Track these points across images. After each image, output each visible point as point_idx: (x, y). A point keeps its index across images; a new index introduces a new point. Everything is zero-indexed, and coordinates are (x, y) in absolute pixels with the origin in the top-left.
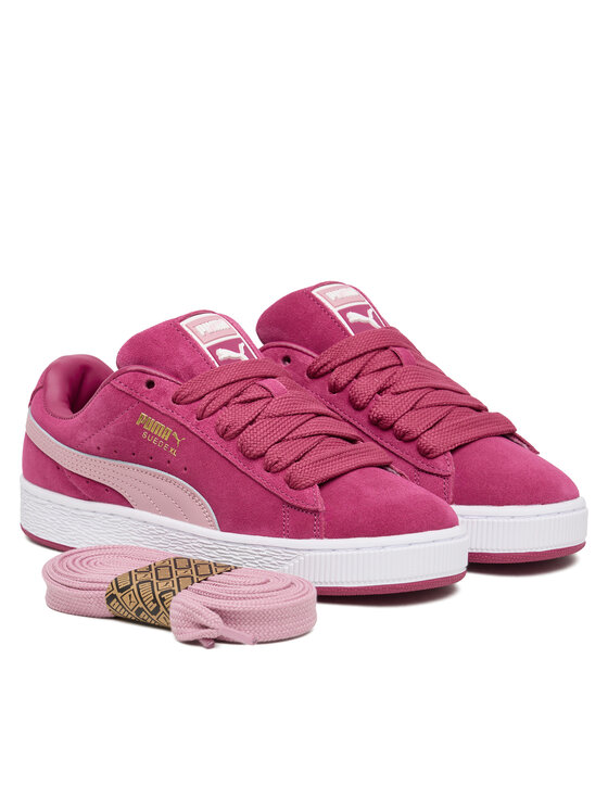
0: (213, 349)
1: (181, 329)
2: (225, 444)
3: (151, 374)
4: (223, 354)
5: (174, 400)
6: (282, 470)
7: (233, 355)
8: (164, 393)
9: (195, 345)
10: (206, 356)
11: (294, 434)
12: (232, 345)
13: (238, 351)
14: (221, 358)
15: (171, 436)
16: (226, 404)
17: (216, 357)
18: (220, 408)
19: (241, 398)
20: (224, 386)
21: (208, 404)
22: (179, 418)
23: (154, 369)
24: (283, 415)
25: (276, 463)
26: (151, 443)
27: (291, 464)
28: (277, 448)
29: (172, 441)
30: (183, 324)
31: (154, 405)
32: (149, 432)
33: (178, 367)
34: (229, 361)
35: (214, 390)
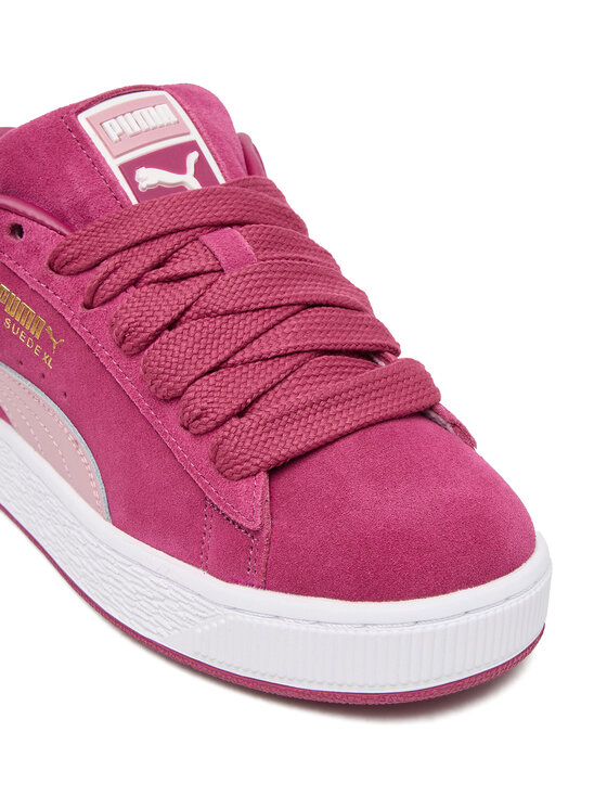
0: (129, 169)
1: (77, 129)
2: (124, 361)
3: (17, 213)
4: (149, 177)
5: (51, 266)
6: (208, 432)
7: (168, 178)
8: (35, 251)
9: (96, 162)
10: (114, 184)
11: (247, 353)
12: (171, 159)
13: (182, 170)
14: (142, 186)
15: (44, 332)
16: (135, 282)
17: (133, 185)
18: (124, 289)
19: (161, 273)
20: (138, 244)
21: (102, 281)
22: (55, 301)
23: (25, 202)
24: (233, 312)
25: (199, 417)
26: (17, 337)
27: (223, 423)
28: (204, 385)
29: (44, 341)
30: (82, 119)
31: (20, 271)
32: (13, 321)
33: (64, 203)
34: (159, 191)
35: (116, 253)
